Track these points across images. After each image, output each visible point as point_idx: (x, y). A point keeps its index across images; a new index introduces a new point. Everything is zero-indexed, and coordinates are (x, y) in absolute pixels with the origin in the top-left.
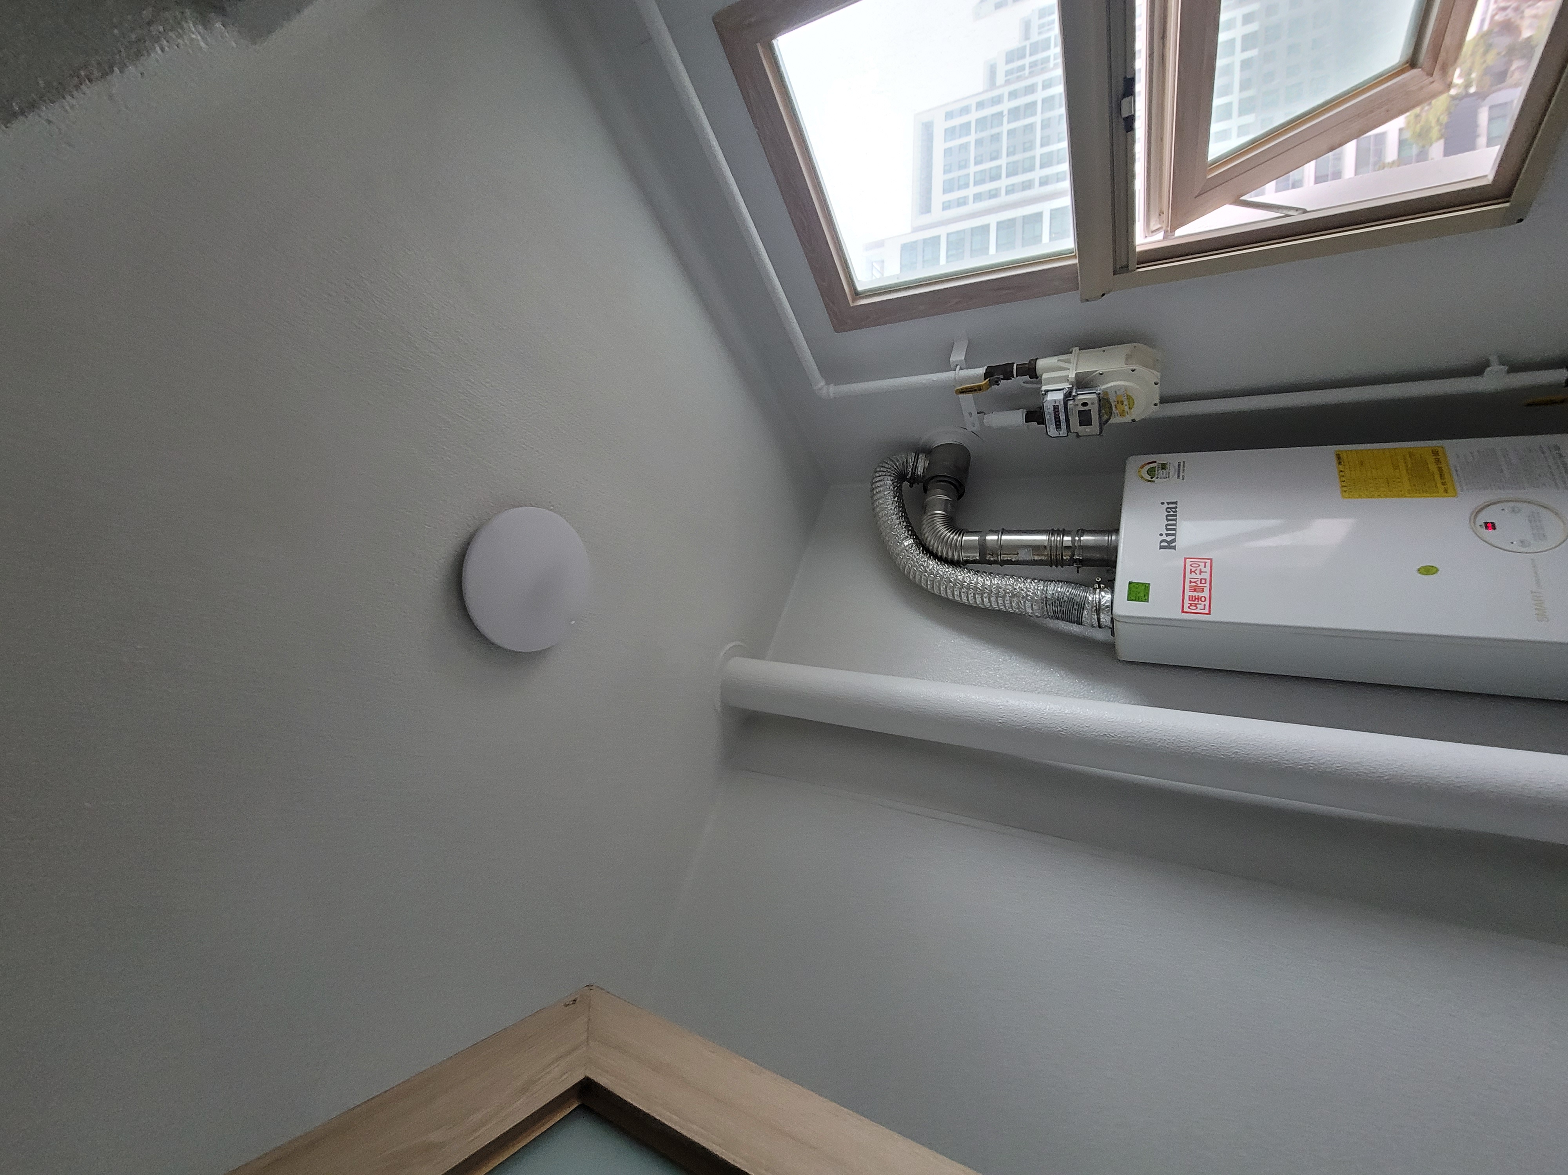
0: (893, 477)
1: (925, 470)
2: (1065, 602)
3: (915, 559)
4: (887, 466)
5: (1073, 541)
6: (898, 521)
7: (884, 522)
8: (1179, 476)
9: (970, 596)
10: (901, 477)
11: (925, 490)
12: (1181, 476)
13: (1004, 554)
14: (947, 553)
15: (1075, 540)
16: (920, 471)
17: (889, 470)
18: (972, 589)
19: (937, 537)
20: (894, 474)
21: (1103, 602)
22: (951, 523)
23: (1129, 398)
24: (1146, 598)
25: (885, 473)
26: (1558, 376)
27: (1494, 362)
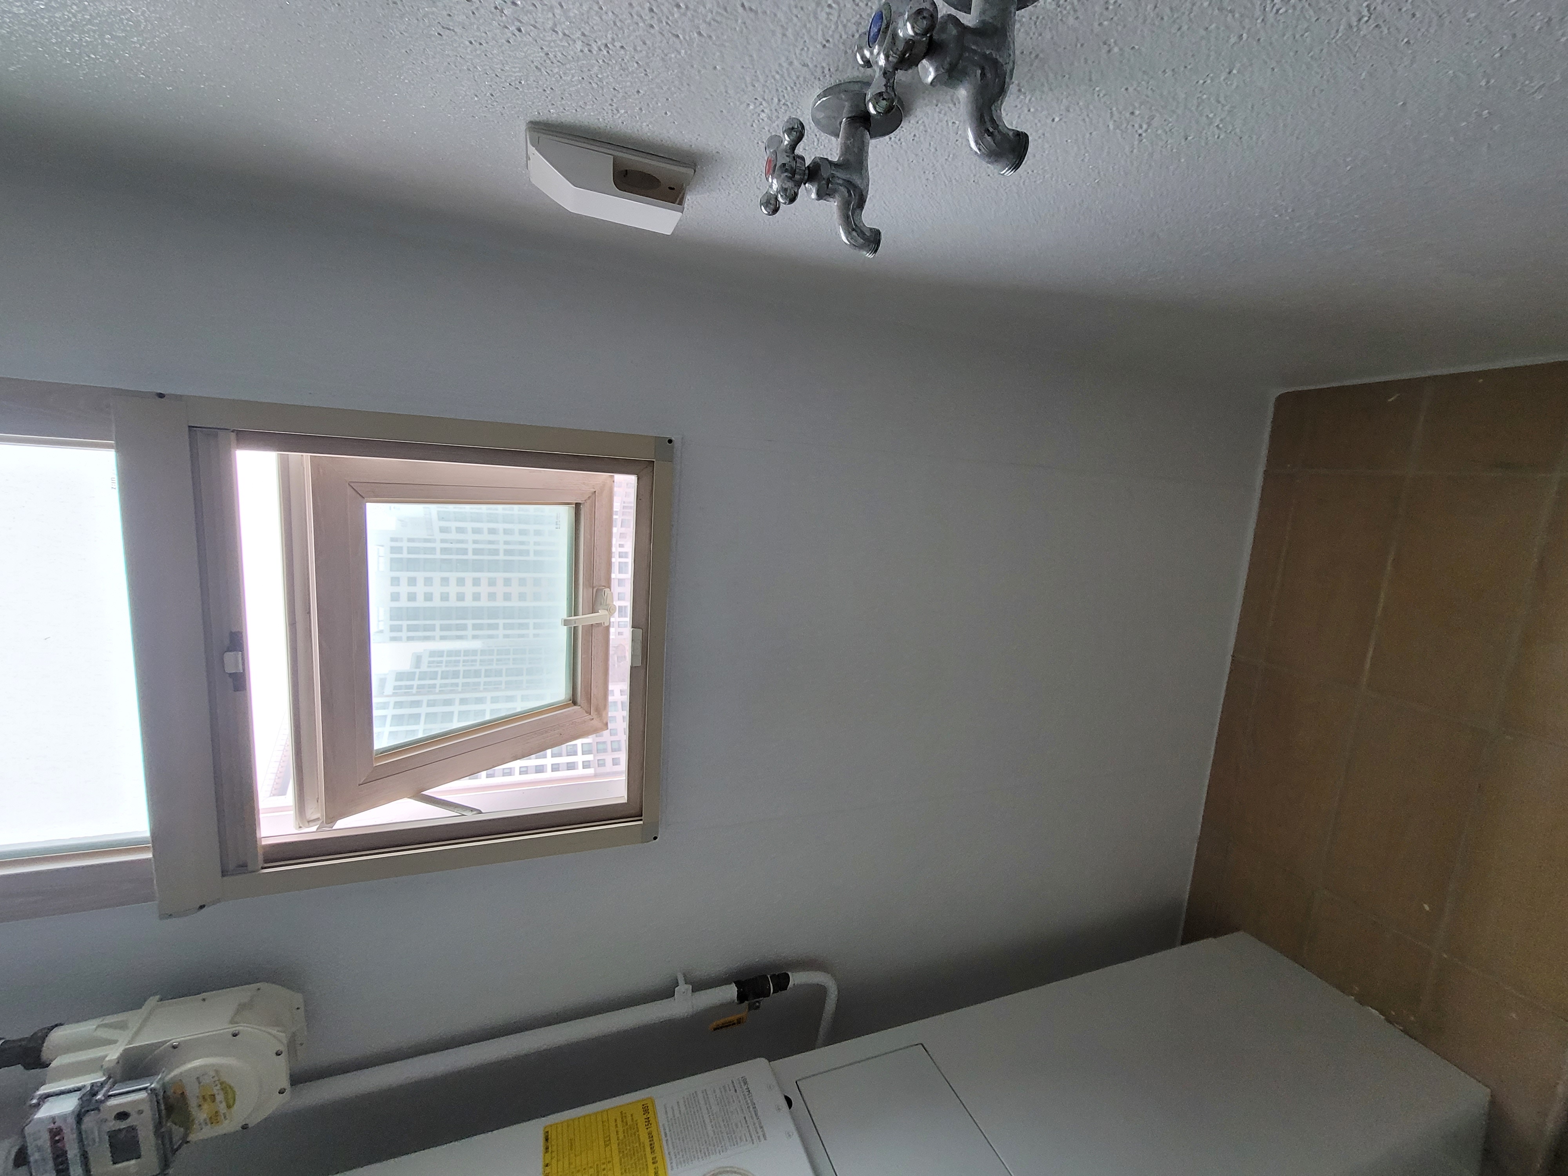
23: (226, 1089)
26: (731, 992)
27: (681, 981)
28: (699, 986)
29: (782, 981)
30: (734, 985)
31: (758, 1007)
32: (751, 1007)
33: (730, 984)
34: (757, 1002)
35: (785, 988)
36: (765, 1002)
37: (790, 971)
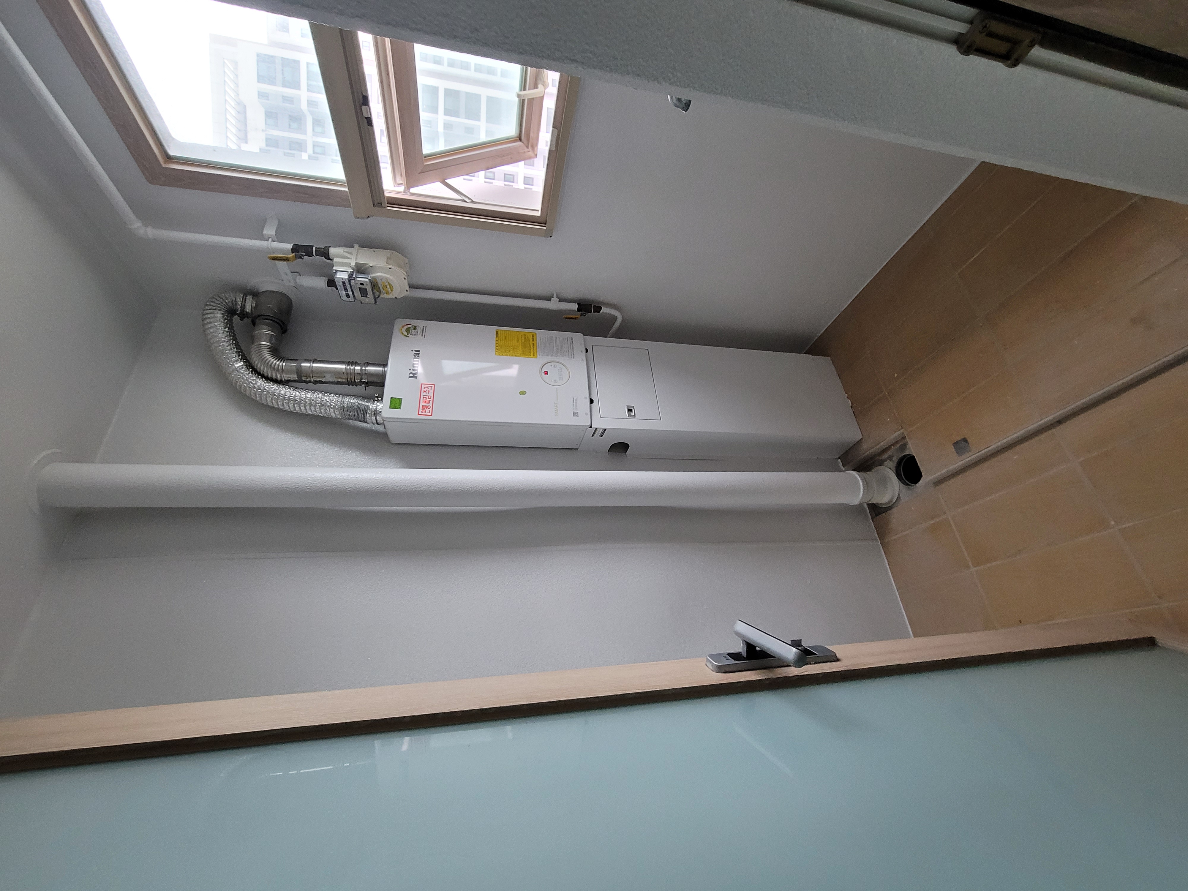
0: (223, 311)
1: (253, 309)
2: (355, 409)
3: (245, 378)
4: (216, 302)
5: (361, 369)
6: (229, 347)
7: (216, 347)
8: (422, 335)
9: (290, 405)
10: (231, 312)
11: (254, 324)
12: (424, 335)
13: (315, 377)
14: (272, 374)
15: (362, 369)
16: (248, 309)
17: (219, 306)
18: (292, 400)
19: (262, 362)
20: (224, 309)
21: (378, 408)
22: (275, 352)
23: (390, 285)
24: (400, 406)
25: (214, 308)
26: (575, 306)
27: (555, 296)
28: (561, 300)
29: (598, 309)
30: (577, 304)
31: (585, 316)
32: (582, 315)
33: (575, 303)
34: (585, 314)
35: (599, 312)
36: (588, 314)
37: (604, 306)
